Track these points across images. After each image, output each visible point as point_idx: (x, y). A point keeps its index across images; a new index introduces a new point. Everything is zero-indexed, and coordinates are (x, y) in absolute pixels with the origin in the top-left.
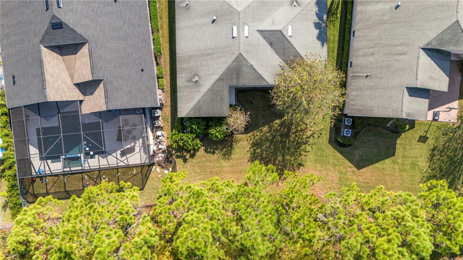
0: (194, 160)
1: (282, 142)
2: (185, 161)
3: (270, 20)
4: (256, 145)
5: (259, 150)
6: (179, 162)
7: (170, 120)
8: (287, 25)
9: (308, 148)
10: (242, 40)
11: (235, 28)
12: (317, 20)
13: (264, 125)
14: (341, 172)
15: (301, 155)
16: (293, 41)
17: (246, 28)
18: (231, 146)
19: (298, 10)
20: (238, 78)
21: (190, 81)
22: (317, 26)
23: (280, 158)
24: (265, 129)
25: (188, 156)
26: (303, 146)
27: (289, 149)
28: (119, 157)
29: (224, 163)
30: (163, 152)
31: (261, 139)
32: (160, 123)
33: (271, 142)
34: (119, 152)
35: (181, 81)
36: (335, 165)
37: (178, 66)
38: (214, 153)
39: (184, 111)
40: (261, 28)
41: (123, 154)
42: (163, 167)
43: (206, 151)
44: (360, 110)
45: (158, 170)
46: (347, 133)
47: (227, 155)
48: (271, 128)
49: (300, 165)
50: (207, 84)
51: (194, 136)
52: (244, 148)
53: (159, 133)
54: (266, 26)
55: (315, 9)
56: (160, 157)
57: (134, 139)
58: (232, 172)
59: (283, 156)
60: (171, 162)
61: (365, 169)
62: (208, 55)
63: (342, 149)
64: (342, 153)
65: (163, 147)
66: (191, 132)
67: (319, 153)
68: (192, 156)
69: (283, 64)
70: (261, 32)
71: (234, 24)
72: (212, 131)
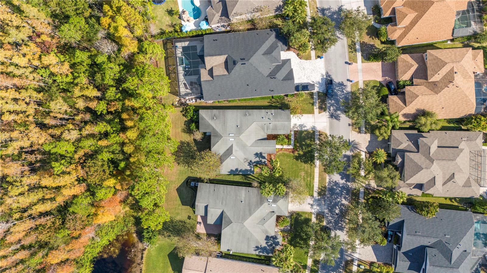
0: (182, 116)
1: (189, 156)
2: (181, 112)
3: (238, 149)
4: (188, 144)
5: (185, 145)
6: (181, 109)
7: (200, 105)
8: (235, 156)
9: (186, 167)
10: (228, 138)
11: (233, 135)
12: (239, 169)
13: (197, 148)
14: (175, 181)
15: (183, 164)
16: (228, 159)
17: (233, 140)
18: (188, 133)
19: (242, 161)
20: (214, 136)
21: (214, 115)
22: (237, 170)
23: (182, 155)
24: (195, 148)
25: (183, 113)
26: (187, 165)
27: (186, 159)
28: (183, 82)
29: (180, 130)
30: (185, 102)
31: (191, 146)
32: (198, 100)
33: (189, 151)
34: (186, 82)
35: (215, 111)
36: (178, 179)
37: (221, 110)
38: (185, 125)
39: (202, 113)
40: (234, 146)
41: (184, 84)
42: (178, 101)
43: (186, 121)
44: (200, 187)
45: (177, 100)
46: (193, 184)
47: (184, 131)
48: (196, 151)
49: (179, 164)
50: (212, 123)
51: (192, 116)
52: (187, 139)
53: (194, 100)
54: (235, 148)
55: (244, 169)
56: (183, 101)
57: (191, 89)
58: (176, 133)
59: (183, 156)
60: (181, 105)
61: (176, 192)
62: (224, 123)
63: (186, 182)
64: (184, 182)
65: (188, 102)
66: (193, 115)
67: (184, 172)
68: (183, 115)
69: (221, 155)
70: (232, 146)
71: (235, 135)
72: (194, 124)
